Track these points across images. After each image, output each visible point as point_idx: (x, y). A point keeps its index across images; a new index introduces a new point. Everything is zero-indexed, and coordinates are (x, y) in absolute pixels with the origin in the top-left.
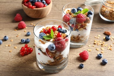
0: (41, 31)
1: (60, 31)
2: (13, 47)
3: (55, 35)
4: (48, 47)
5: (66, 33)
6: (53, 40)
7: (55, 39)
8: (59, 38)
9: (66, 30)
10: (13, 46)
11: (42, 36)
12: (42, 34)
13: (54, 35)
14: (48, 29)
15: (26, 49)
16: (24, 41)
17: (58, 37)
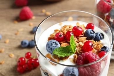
0: (51, 35)
1: (89, 37)
2: (7, 54)
3: (80, 46)
4: (63, 73)
5: (102, 41)
6: (75, 57)
7: (78, 54)
8: (88, 53)
9: (103, 35)
10: (7, 52)
11: (51, 49)
12: (52, 45)
13: (77, 44)
14: (66, 32)
15: (27, 60)
16: (25, 43)
17: (85, 52)
